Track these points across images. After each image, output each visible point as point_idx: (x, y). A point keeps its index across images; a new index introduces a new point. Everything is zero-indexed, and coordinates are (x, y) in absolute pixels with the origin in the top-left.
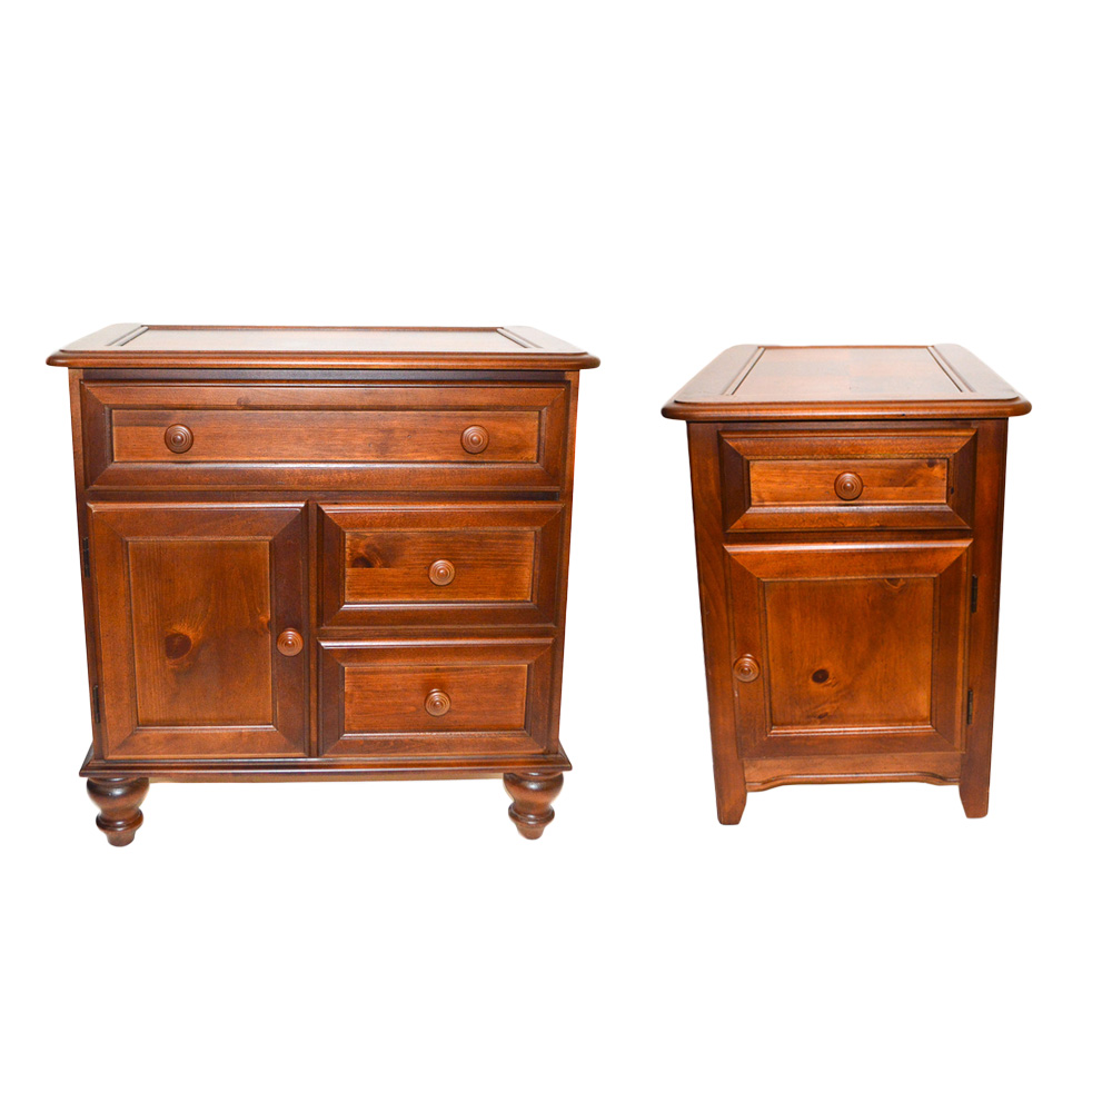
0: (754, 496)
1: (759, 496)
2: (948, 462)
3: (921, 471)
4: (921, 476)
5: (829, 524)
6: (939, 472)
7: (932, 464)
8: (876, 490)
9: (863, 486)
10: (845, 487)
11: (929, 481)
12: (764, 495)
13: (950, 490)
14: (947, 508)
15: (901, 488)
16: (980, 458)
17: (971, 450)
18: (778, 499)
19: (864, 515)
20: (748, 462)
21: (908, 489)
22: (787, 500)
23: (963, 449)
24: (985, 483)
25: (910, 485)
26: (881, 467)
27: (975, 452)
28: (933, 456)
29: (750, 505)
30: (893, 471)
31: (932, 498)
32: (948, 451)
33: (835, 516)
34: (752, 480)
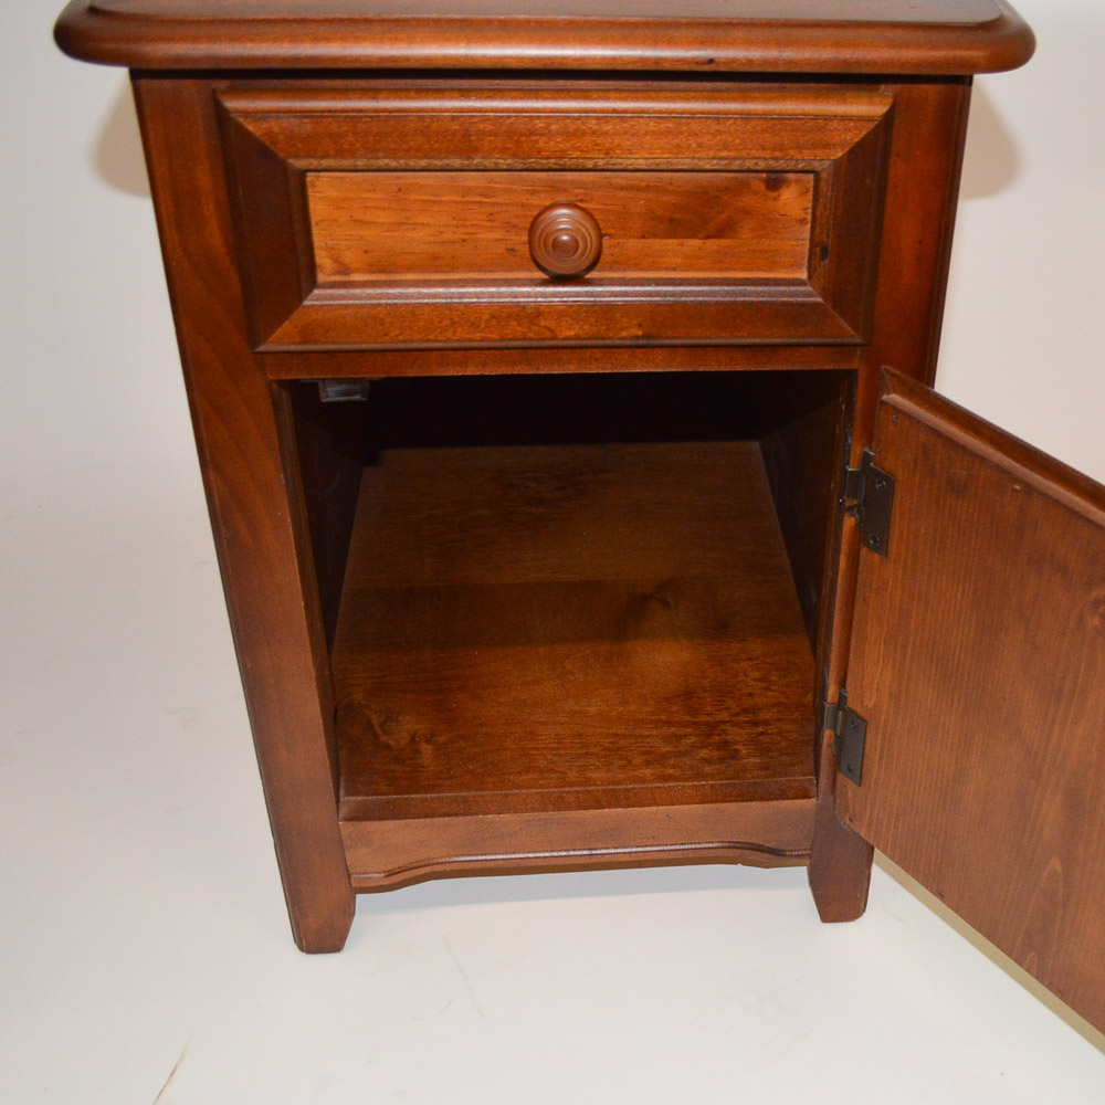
0: (322, 258)
1: (337, 260)
2: (817, 180)
3: (747, 201)
4: (746, 212)
5: (515, 329)
6: (793, 201)
7: (775, 181)
8: (634, 244)
9: (601, 236)
10: (557, 245)
11: (769, 223)
12: (348, 258)
13: (819, 251)
14: (810, 295)
15: (697, 242)
16: (898, 169)
17: (874, 148)
18: (386, 266)
19: (605, 312)
20: (302, 173)
21: (713, 244)
22: (410, 268)
23: (857, 151)
24: (904, 230)
25: (719, 233)
26: (648, 188)
27: (886, 155)
28: (781, 165)
29: (314, 284)
30: (673, 199)
31: (773, 265)
32: (819, 153)
33: (532, 314)
34: (314, 218)
